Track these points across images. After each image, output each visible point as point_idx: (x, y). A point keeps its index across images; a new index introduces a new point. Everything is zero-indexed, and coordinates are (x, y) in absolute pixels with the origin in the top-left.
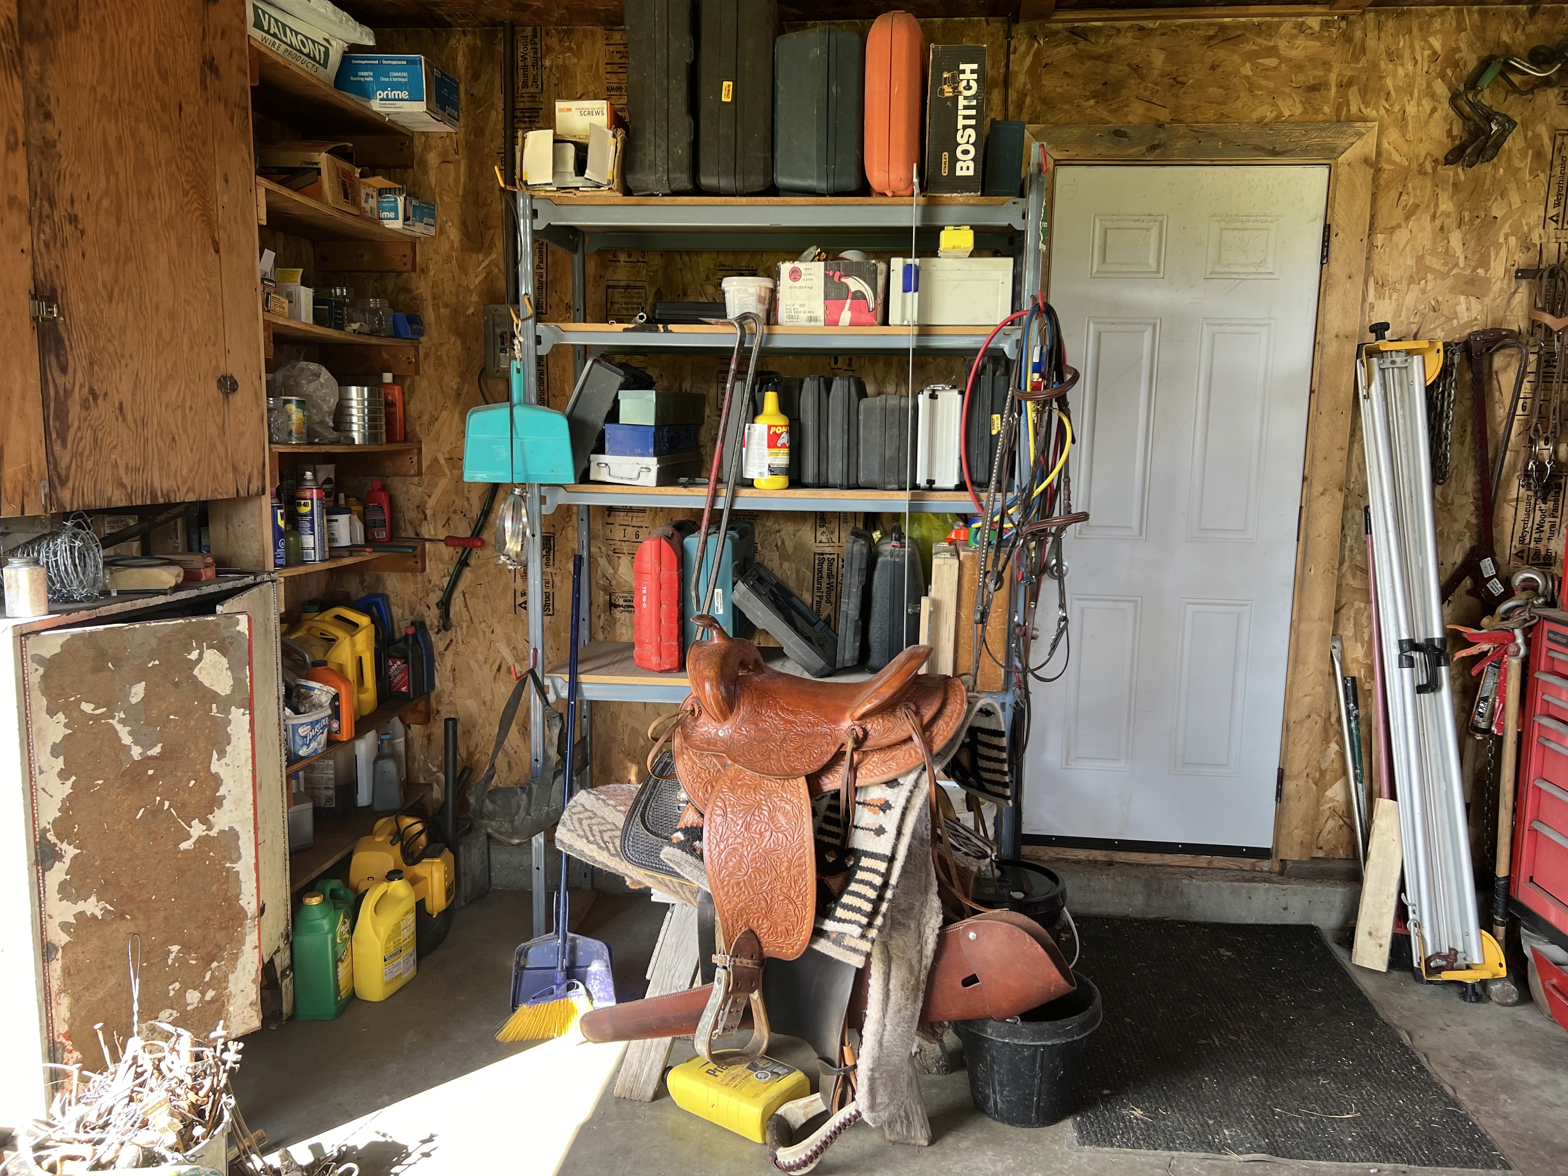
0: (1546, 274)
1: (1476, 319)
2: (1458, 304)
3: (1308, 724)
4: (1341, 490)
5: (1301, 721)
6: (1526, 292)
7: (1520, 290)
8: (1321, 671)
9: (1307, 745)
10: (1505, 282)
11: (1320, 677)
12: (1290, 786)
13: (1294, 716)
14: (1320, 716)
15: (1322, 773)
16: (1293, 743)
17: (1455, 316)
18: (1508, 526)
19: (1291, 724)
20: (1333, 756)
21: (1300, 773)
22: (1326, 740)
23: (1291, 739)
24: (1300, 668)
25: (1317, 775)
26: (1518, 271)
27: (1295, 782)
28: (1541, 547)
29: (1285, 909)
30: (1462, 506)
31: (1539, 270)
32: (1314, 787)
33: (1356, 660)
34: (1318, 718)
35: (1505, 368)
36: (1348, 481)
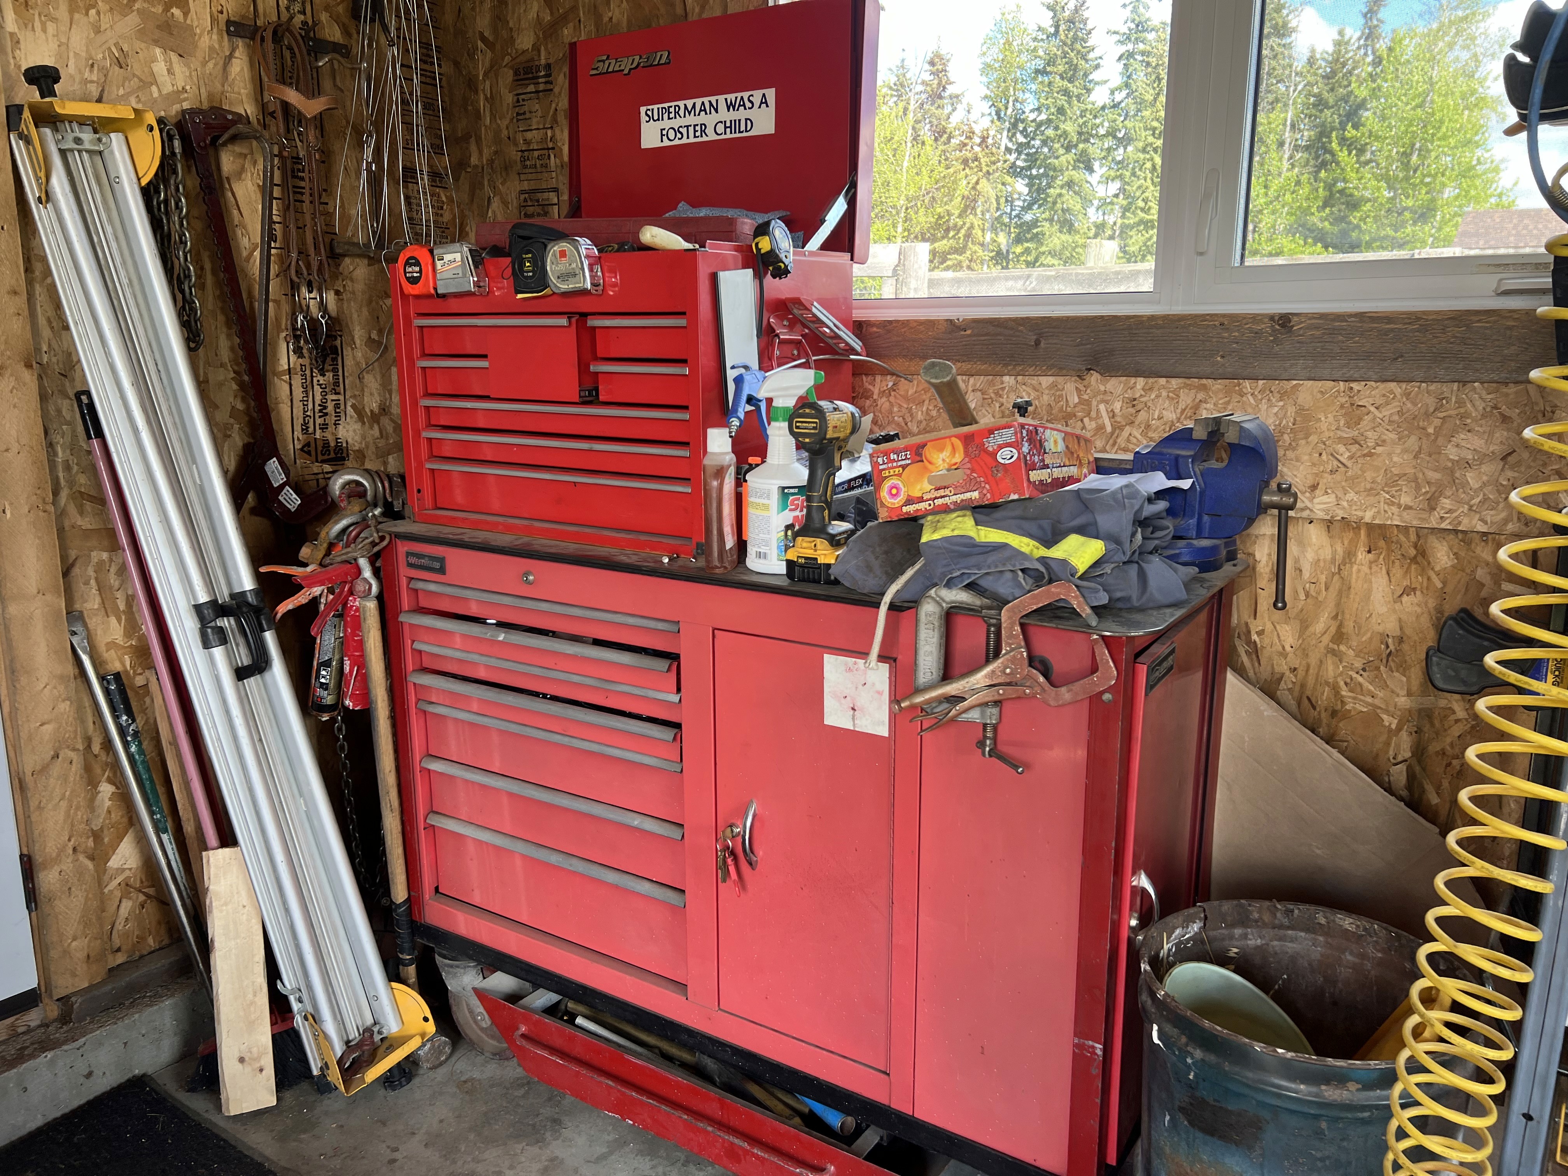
0: (268, 35)
1: (184, 89)
2: (154, 60)
3: (57, 769)
4: (29, 366)
5: (44, 769)
6: (245, 58)
7: (237, 54)
8: (62, 678)
9: (64, 804)
10: (215, 37)
11: (61, 688)
12: (48, 879)
13: (30, 762)
14: (74, 749)
15: (97, 836)
16: (39, 807)
17: (154, 81)
18: (285, 410)
19: (29, 778)
20: (108, 803)
21: (62, 850)
22: (92, 783)
23: (33, 804)
24: (24, 680)
25: (91, 843)
26: (229, 23)
27: (57, 869)
28: (328, 435)
29: (89, 1075)
30: (221, 385)
31: (256, 28)
32: (90, 865)
33: (112, 645)
34: (72, 755)
35: (240, 174)
36: (38, 350)
